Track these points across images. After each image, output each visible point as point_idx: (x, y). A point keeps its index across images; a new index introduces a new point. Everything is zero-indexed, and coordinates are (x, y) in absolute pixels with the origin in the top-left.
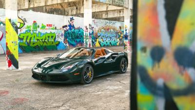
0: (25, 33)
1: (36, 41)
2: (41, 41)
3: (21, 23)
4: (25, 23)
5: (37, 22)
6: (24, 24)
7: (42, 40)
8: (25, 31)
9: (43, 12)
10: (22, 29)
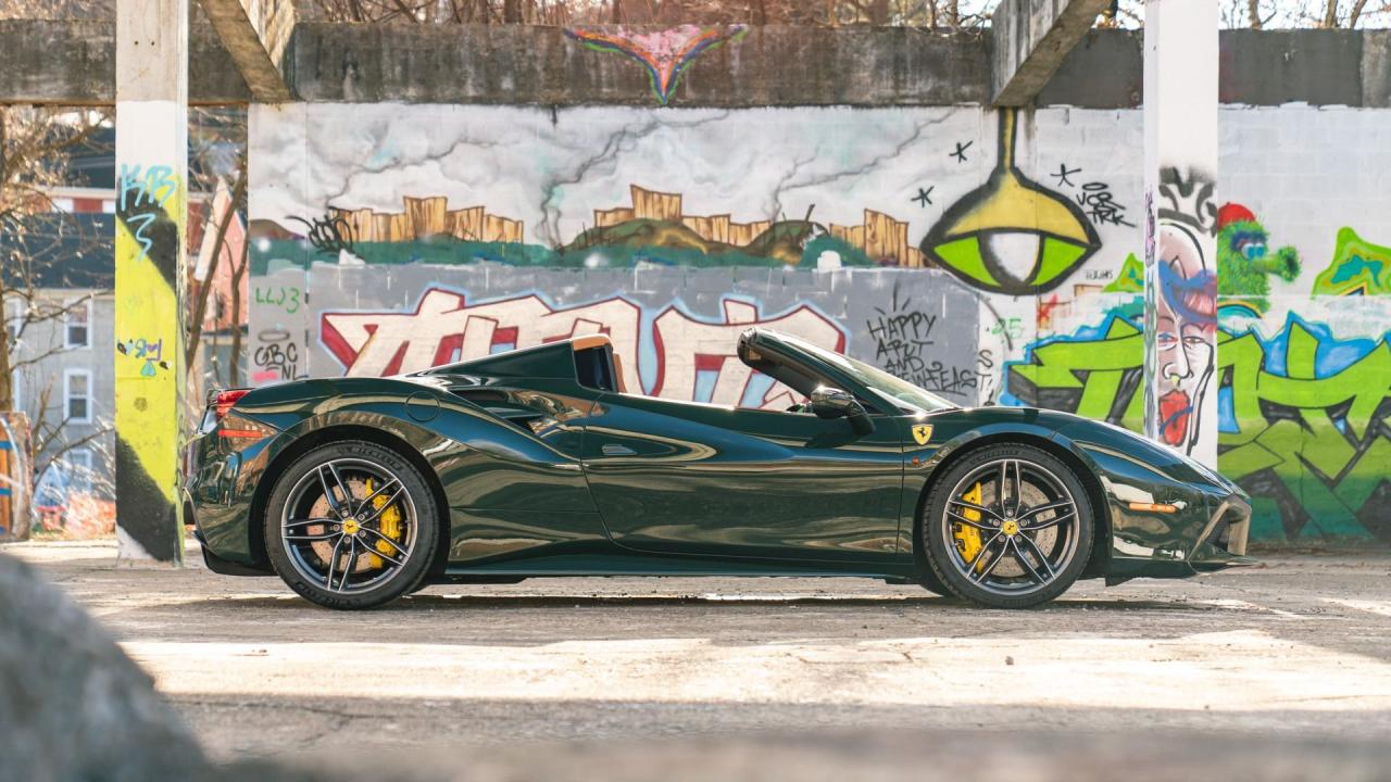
0: (1104, 334)
1: (1251, 420)
2: (1319, 420)
3: (1044, 235)
4: (1104, 229)
5: (1264, 220)
6: (1093, 244)
7: (1338, 411)
8: (1096, 319)
9: (1357, 100)
10: (1064, 292)
